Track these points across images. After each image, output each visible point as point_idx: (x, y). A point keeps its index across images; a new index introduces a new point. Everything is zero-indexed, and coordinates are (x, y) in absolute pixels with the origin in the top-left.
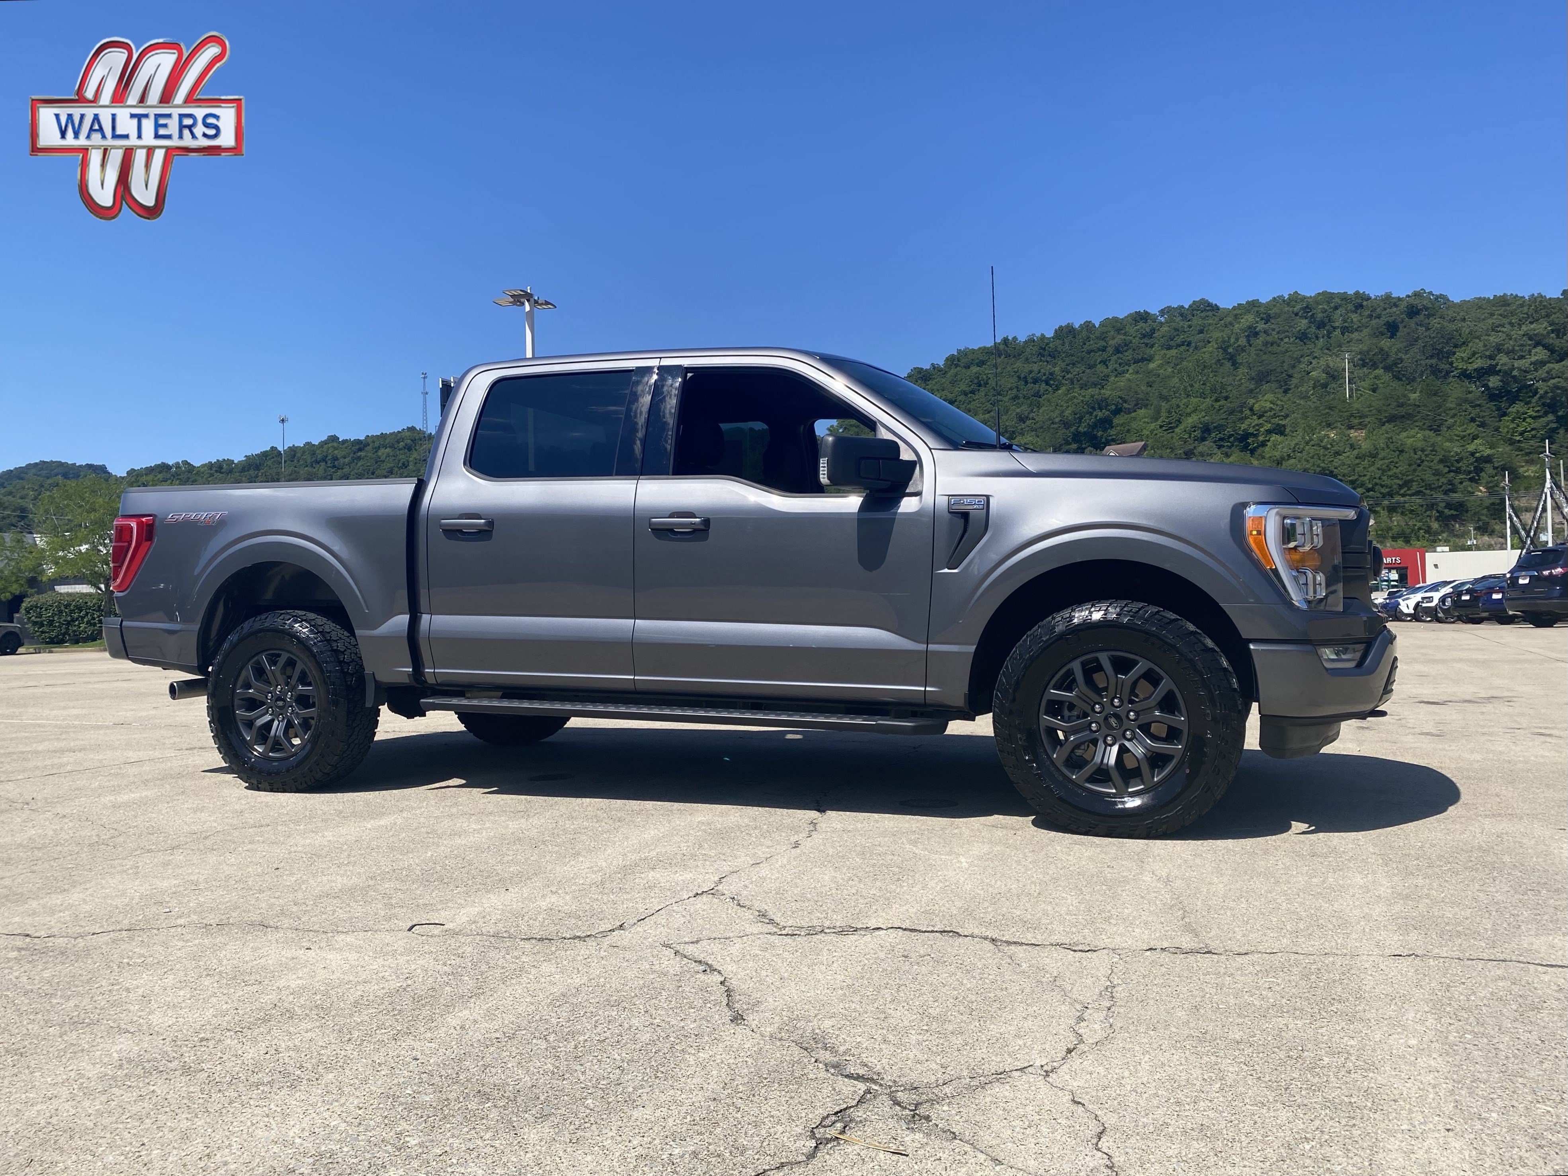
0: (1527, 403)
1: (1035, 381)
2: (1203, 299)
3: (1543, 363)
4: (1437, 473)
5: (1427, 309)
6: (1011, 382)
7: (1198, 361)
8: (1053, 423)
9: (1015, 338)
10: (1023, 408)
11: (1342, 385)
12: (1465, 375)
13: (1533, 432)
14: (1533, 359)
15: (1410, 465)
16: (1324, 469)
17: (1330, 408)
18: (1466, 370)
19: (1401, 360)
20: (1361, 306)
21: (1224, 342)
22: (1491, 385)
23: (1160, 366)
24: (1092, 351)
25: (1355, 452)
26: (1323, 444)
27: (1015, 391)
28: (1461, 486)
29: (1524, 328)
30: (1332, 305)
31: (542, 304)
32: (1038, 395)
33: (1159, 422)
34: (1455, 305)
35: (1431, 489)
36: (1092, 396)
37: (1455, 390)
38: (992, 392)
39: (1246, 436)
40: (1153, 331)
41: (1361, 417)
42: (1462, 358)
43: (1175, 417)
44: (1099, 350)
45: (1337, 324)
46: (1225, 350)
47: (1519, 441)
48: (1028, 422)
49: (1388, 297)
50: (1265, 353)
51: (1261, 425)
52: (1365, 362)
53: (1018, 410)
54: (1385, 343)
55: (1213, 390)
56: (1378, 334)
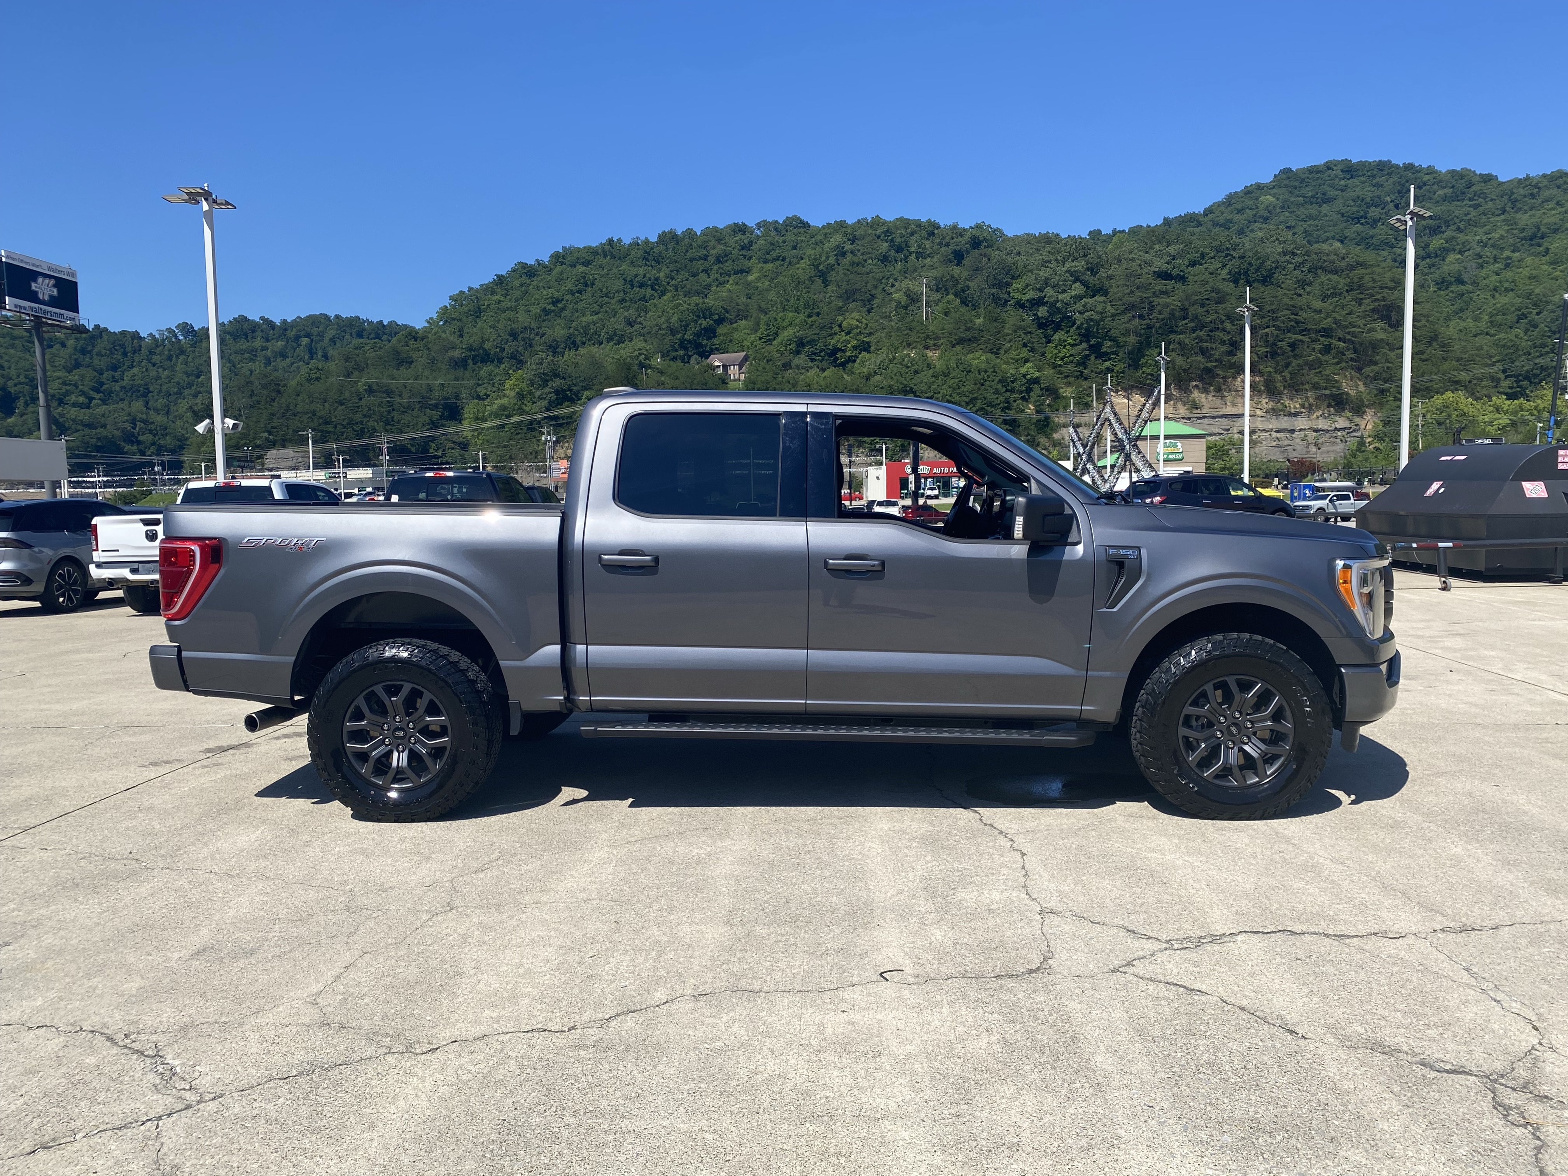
0: (1068, 332)
1: (641, 285)
2: (795, 216)
3: (1080, 298)
4: (997, 392)
5: (986, 240)
6: (618, 284)
7: (793, 276)
8: (660, 329)
9: (620, 240)
10: (630, 311)
11: (920, 308)
12: (1020, 305)
13: (1071, 358)
14: (1073, 293)
15: (975, 384)
16: (906, 386)
17: (910, 329)
18: (1021, 300)
19: (968, 287)
20: (933, 234)
21: (816, 259)
22: (1040, 315)
23: (758, 279)
24: (694, 259)
25: (931, 372)
26: (904, 363)
27: (621, 294)
28: (1015, 404)
29: (1067, 265)
30: (909, 231)
31: (222, 204)
32: (644, 299)
33: (759, 334)
34: (1009, 239)
35: (992, 406)
36: (697, 305)
37: (1012, 317)
38: (598, 294)
39: (836, 350)
40: (751, 243)
41: (935, 339)
42: (1018, 289)
43: (773, 329)
44: (701, 258)
45: (912, 249)
46: (817, 267)
47: (1060, 366)
48: (637, 326)
49: (955, 227)
50: (851, 273)
51: (848, 342)
52: (939, 286)
53: (626, 314)
54: (956, 271)
55: (807, 305)
56: (947, 262)
